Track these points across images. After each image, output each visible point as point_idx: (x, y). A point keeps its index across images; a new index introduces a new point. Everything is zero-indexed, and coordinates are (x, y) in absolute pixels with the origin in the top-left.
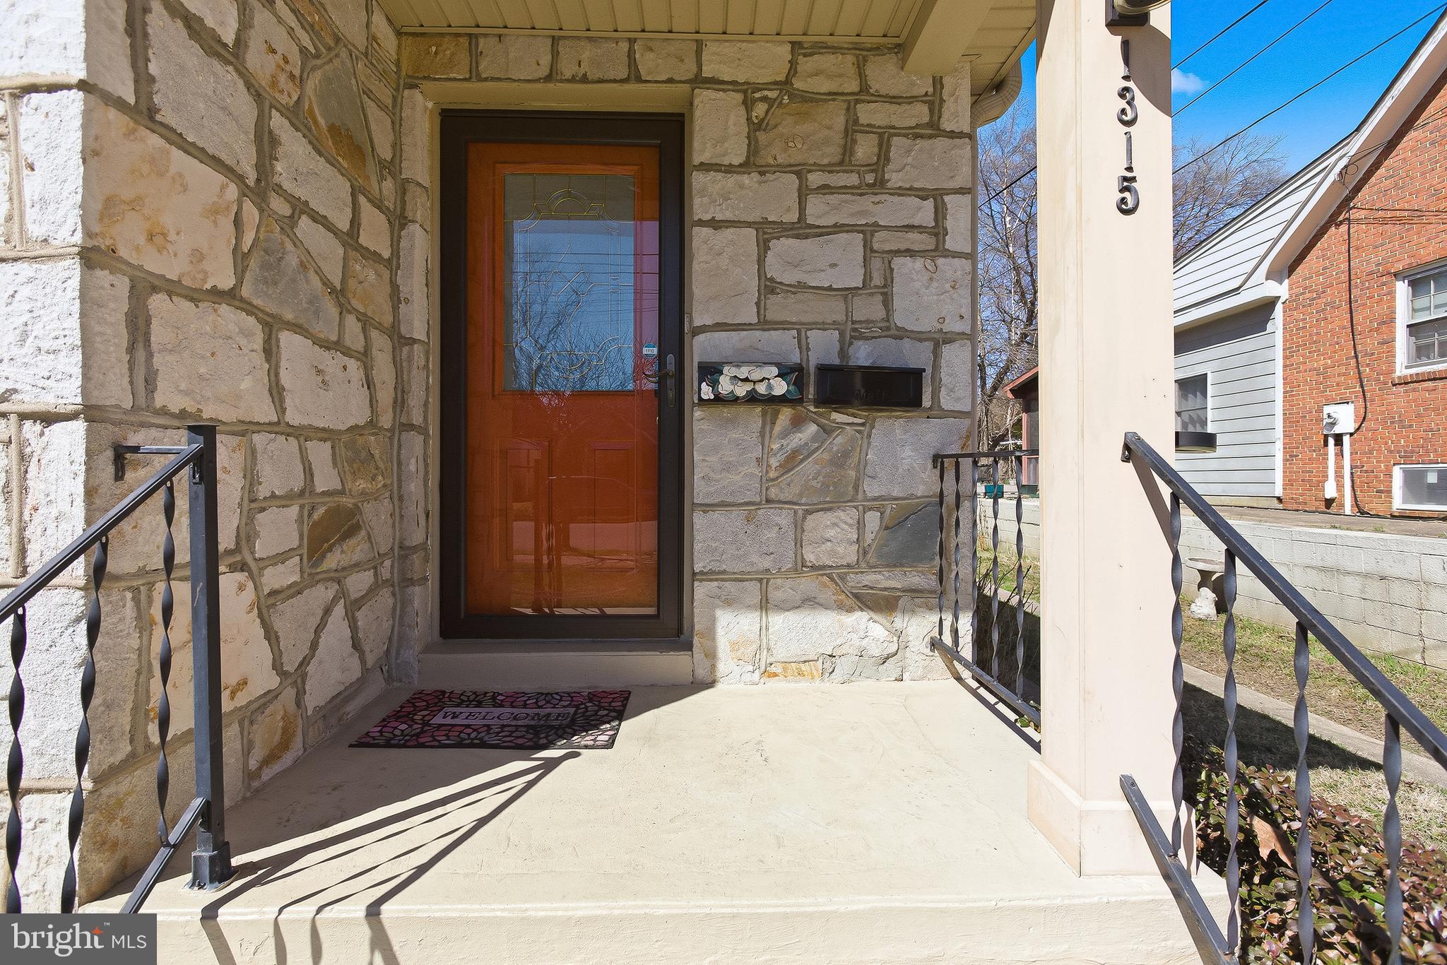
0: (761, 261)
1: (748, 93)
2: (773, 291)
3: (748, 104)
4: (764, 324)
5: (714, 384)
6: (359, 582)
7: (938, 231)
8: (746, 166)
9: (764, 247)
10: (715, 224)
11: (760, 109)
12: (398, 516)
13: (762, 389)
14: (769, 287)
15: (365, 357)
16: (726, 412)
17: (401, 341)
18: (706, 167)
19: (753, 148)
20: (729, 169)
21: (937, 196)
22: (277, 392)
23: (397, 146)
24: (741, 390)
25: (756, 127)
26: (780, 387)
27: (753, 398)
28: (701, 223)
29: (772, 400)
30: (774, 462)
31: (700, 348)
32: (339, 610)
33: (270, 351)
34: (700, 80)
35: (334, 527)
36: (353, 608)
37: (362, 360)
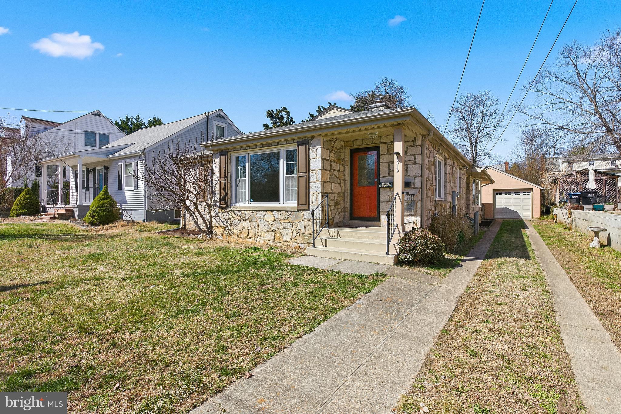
0: (389, 167)
1: (387, 143)
2: (391, 171)
3: (387, 145)
4: (390, 176)
6: (340, 210)
7: (415, 161)
8: (387, 154)
9: (390, 165)
10: (383, 163)
11: (389, 145)
12: (344, 203)
13: (387, 186)
16: (384, 189)
17: (345, 181)
18: (381, 155)
19: (388, 151)
20: (385, 155)
21: (415, 155)
22: (332, 189)
23: (344, 156)
25: (389, 148)
26: (390, 185)
28: (381, 163)
29: (389, 187)
30: (391, 196)
31: (381, 180)
33: (331, 186)
34: (381, 143)
35: (337, 204)
36: (339, 213)
37: (340, 184)
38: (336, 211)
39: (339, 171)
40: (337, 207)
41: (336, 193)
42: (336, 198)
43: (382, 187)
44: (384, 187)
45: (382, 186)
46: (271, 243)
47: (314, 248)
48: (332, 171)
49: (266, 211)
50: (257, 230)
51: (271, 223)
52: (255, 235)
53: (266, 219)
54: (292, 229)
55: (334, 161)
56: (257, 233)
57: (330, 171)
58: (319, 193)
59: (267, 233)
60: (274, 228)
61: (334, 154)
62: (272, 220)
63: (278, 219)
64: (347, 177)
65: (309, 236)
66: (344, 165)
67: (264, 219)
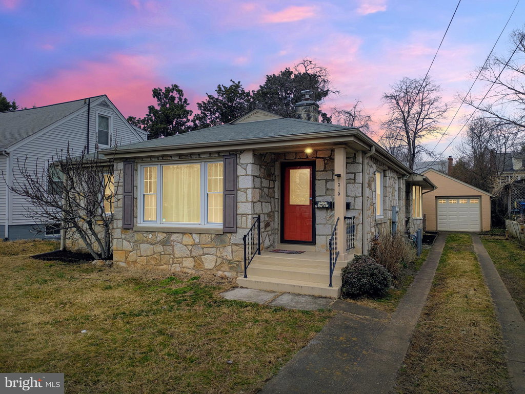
0: (326, 185)
1: (324, 159)
3: (324, 161)
4: (326, 195)
5: (317, 205)
6: (270, 233)
7: (355, 179)
8: (324, 171)
9: (326, 183)
10: (319, 180)
11: (326, 161)
12: (275, 224)
14: (327, 189)
17: (275, 199)
18: (318, 171)
19: (325, 168)
20: (321, 171)
21: (355, 173)
22: (262, 209)
23: (274, 172)
24: (321, 206)
25: (325, 164)
26: (327, 206)
27: (323, 207)
28: (317, 180)
29: (326, 208)
30: (328, 217)
31: (316, 199)
32: (267, 236)
33: (262, 205)
34: (317, 158)
35: (267, 225)
36: (269, 236)
37: (270, 203)
38: (266, 233)
39: (269, 188)
40: (267, 229)
41: (267, 214)
42: (267, 219)
43: (318, 208)
44: (320, 208)
45: (319, 206)
46: (189, 271)
47: (245, 279)
48: (262, 189)
49: (184, 233)
50: (172, 256)
51: (190, 247)
52: (169, 261)
53: (184, 243)
54: (216, 255)
55: (264, 178)
56: (171, 259)
57: (260, 189)
58: (249, 215)
59: (184, 259)
60: (193, 254)
61: (265, 169)
62: (191, 244)
63: (199, 243)
64: (277, 195)
65: (238, 263)
66: (274, 181)
67: (181, 243)
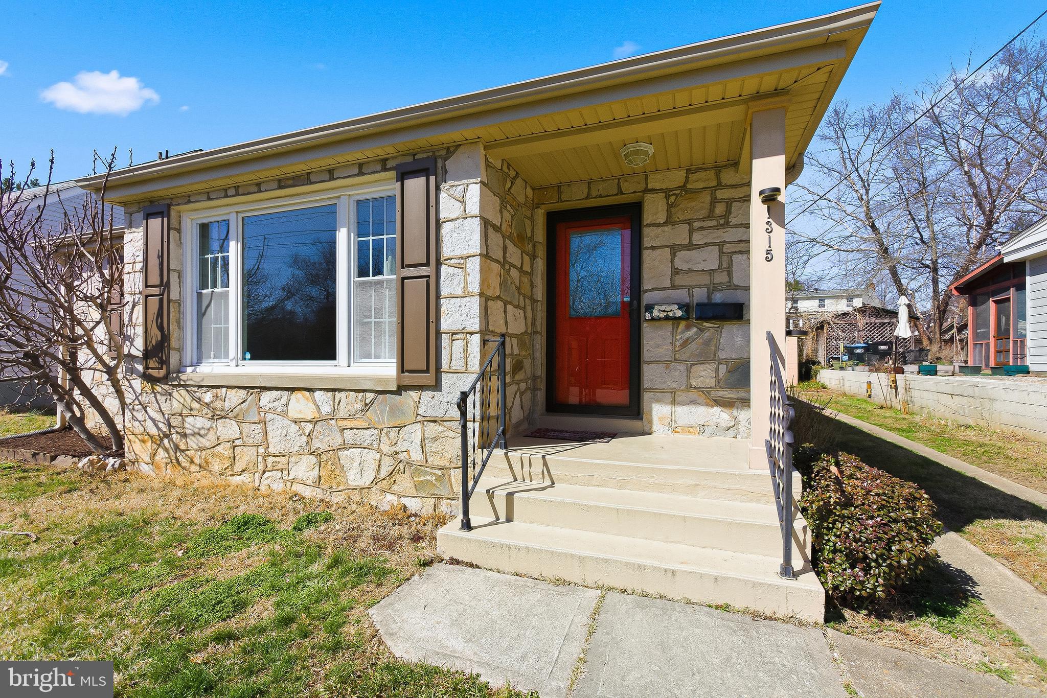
0: (672, 261)
1: (667, 193)
2: (678, 273)
3: (667, 197)
4: (674, 287)
5: (651, 313)
6: (523, 386)
8: (665, 223)
9: (673, 255)
10: (652, 248)
11: (672, 199)
12: (533, 365)
13: (671, 314)
14: (676, 271)
15: (524, 309)
16: (657, 323)
17: (534, 301)
18: (649, 225)
19: (669, 215)
20: (659, 225)
22: (506, 323)
23: (533, 231)
24: (662, 315)
25: (670, 206)
26: (679, 313)
27: (667, 318)
28: (647, 248)
29: (675, 318)
30: (678, 344)
31: (646, 298)
32: (518, 393)
33: (505, 312)
34: (647, 191)
35: (518, 367)
36: (522, 394)
39: (521, 270)
40: (517, 377)
41: (515, 336)
42: (514, 351)
43: (653, 319)
44: (660, 319)
45: (656, 314)
46: (307, 492)
47: (465, 534)
48: (507, 267)
49: (292, 390)
50: (261, 450)
51: (308, 427)
52: (256, 464)
53: (293, 414)
54: (378, 450)
55: (510, 237)
56: (260, 458)
57: (503, 266)
58: (472, 333)
59: (293, 459)
60: (316, 444)
61: (512, 216)
62: (309, 418)
63: (332, 416)
64: (540, 293)
65: (439, 473)
66: (533, 257)
67: (285, 414)
